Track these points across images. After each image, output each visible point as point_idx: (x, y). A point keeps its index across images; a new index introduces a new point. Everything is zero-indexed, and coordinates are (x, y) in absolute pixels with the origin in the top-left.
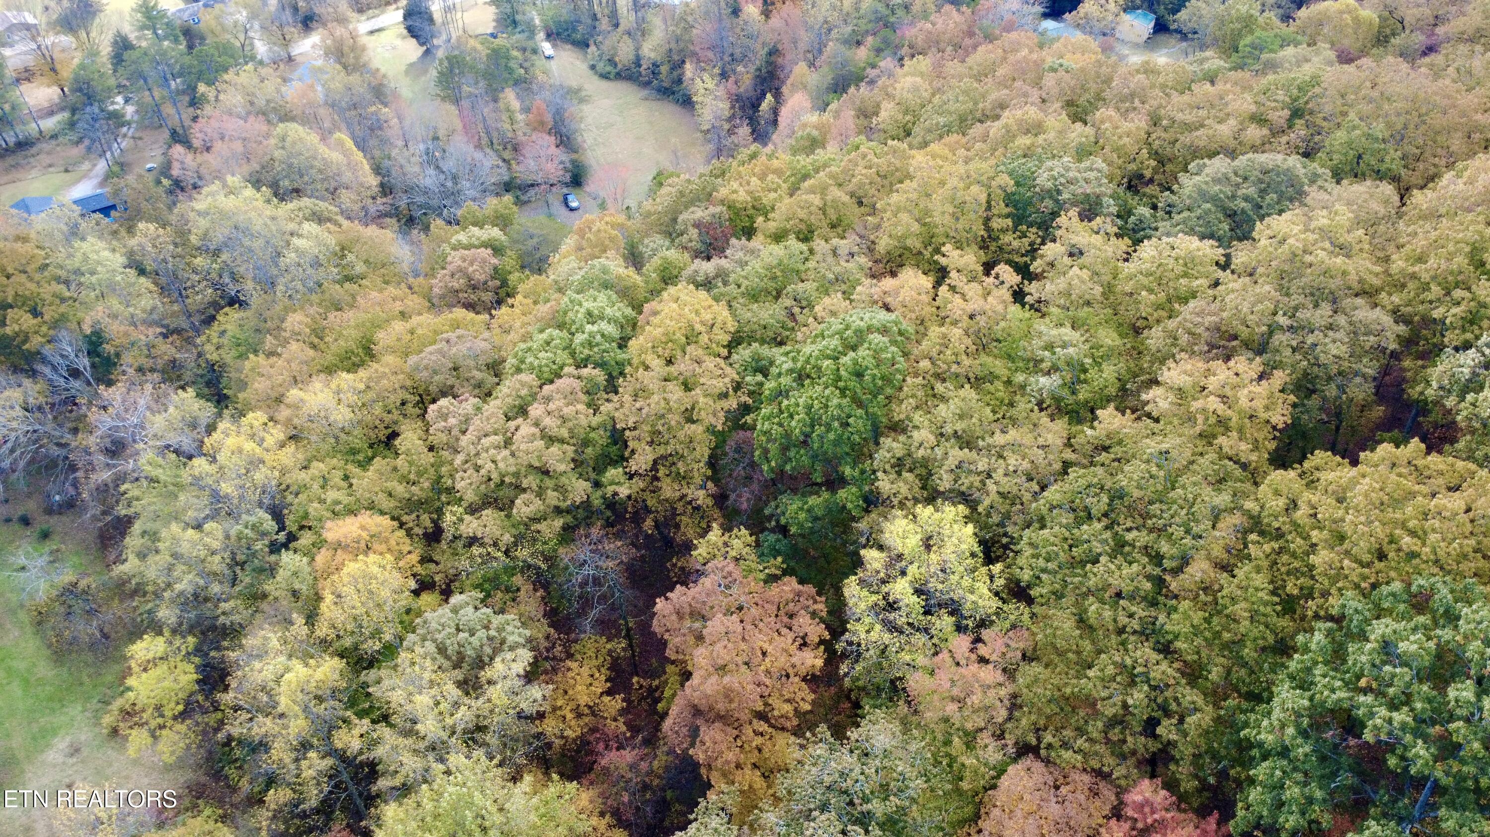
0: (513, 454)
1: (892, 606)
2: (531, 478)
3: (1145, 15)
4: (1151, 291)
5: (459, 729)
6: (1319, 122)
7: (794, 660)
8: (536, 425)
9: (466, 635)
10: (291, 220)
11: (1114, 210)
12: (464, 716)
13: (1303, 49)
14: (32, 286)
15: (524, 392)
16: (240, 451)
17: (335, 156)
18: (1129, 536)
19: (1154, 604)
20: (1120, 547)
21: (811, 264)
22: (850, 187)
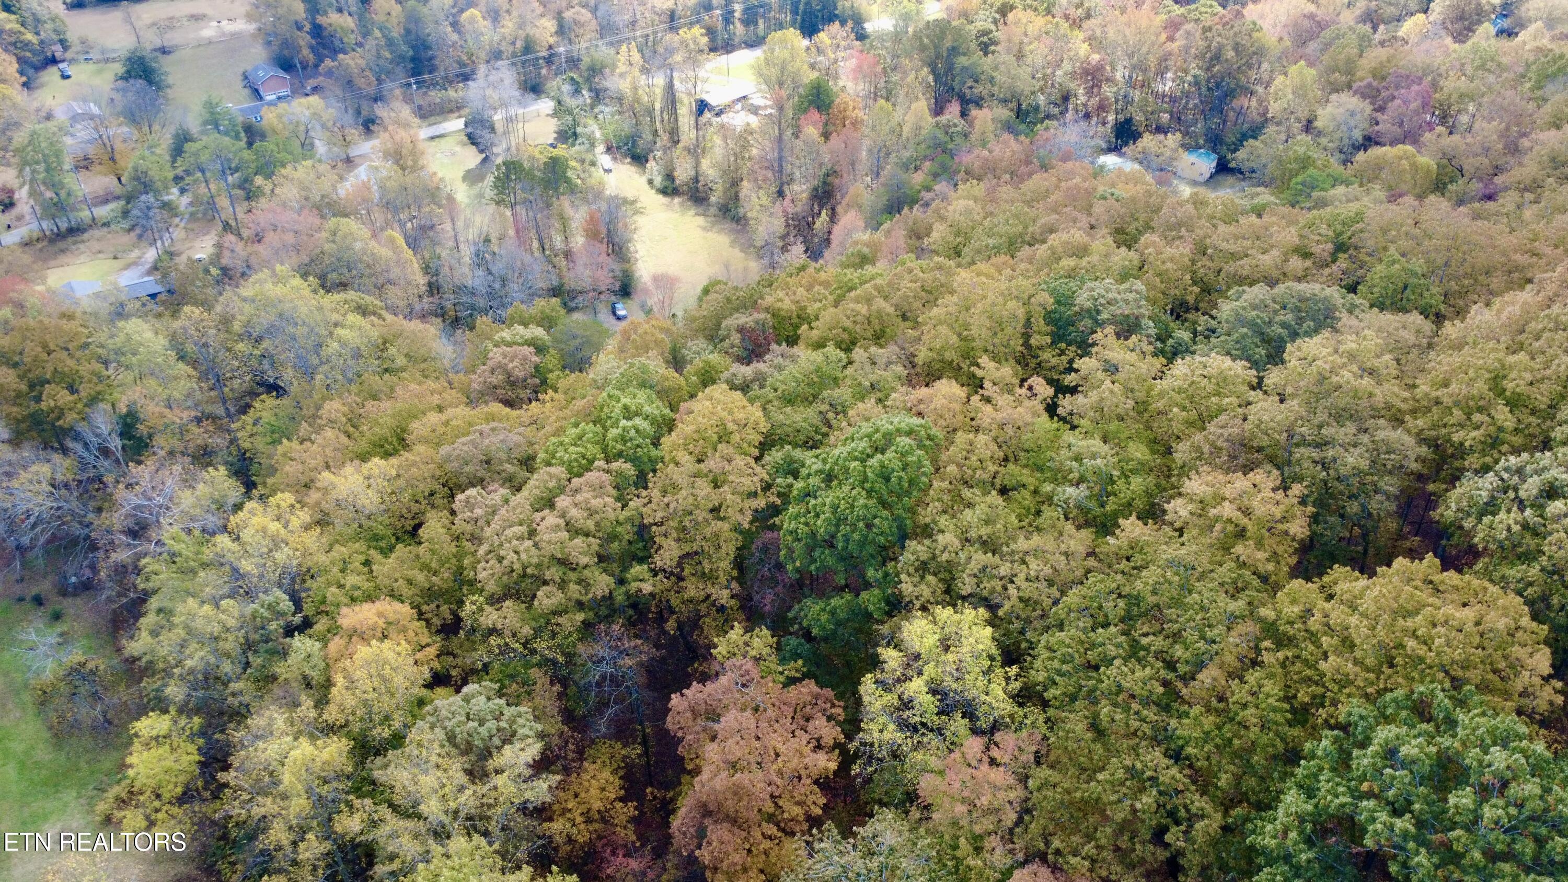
0: (536, 545)
1: (907, 704)
2: (553, 570)
3: (1207, 155)
4: (1184, 409)
5: (462, 815)
6: (1363, 256)
7: (807, 760)
8: (563, 515)
9: (476, 724)
10: (336, 310)
11: (1153, 331)
12: (468, 800)
13: (1355, 189)
14: (71, 363)
15: (552, 484)
16: (264, 530)
17: (385, 252)
18: (1145, 641)
19: (1167, 709)
20: (1135, 652)
21: (850, 370)
22: (894, 301)
